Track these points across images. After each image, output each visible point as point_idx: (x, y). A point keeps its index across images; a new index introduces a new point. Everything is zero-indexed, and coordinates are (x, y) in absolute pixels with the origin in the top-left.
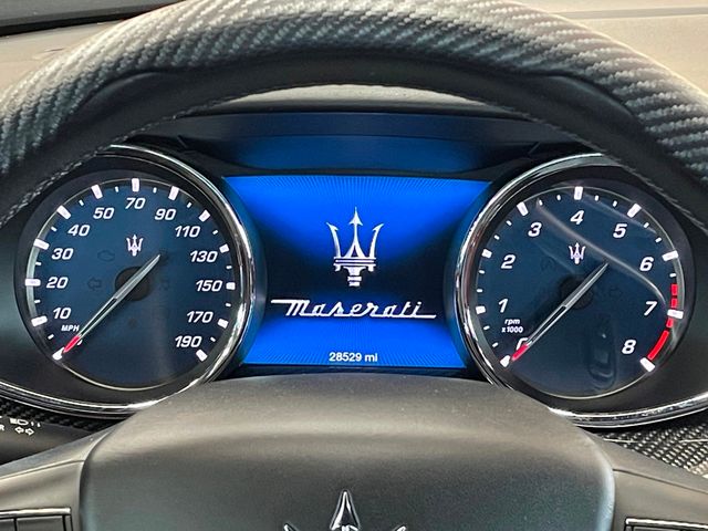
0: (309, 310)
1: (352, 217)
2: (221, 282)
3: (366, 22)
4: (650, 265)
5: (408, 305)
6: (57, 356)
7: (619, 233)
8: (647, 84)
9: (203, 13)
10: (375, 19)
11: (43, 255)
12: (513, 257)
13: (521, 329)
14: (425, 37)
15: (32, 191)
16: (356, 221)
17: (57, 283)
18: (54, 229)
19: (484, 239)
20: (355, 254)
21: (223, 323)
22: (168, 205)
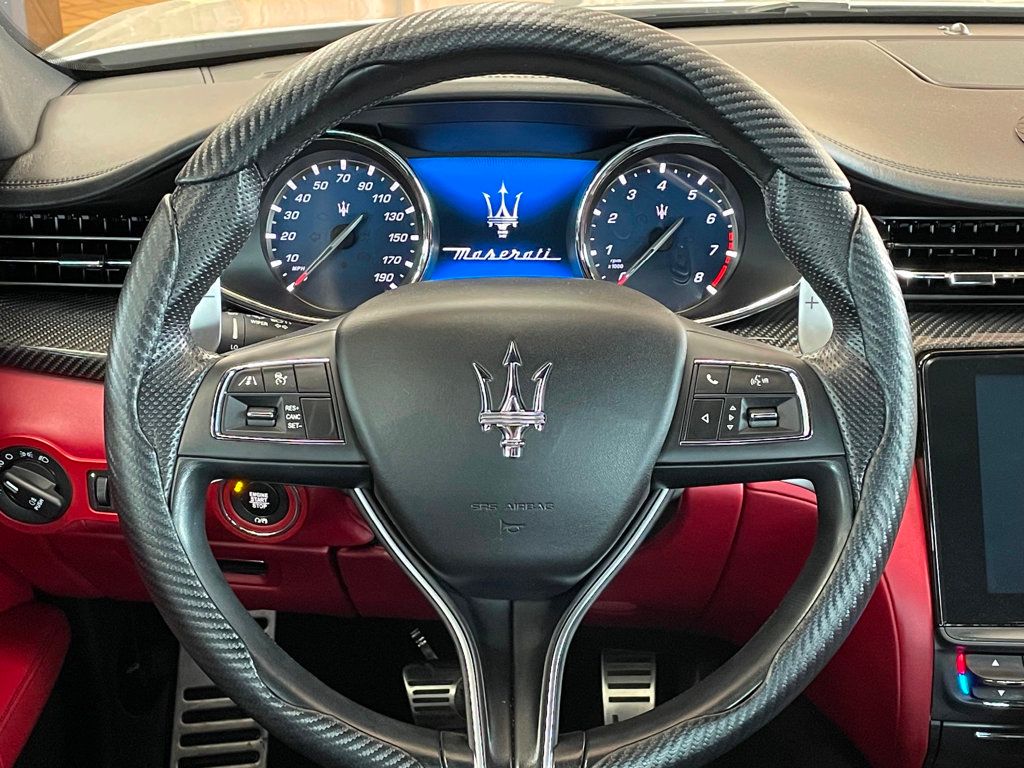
0: (470, 255)
1: (500, 188)
2: (407, 235)
3: (522, 30)
4: (714, 219)
5: (541, 251)
6: (290, 288)
7: (692, 196)
8: (708, 70)
9: (413, 24)
10: (527, 28)
11: (277, 216)
12: (616, 215)
13: (622, 266)
14: (562, 39)
15: (298, 147)
16: (503, 190)
17: (288, 236)
18: (285, 197)
19: (595, 202)
20: (502, 215)
21: (409, 264)
22: (367, 179)
